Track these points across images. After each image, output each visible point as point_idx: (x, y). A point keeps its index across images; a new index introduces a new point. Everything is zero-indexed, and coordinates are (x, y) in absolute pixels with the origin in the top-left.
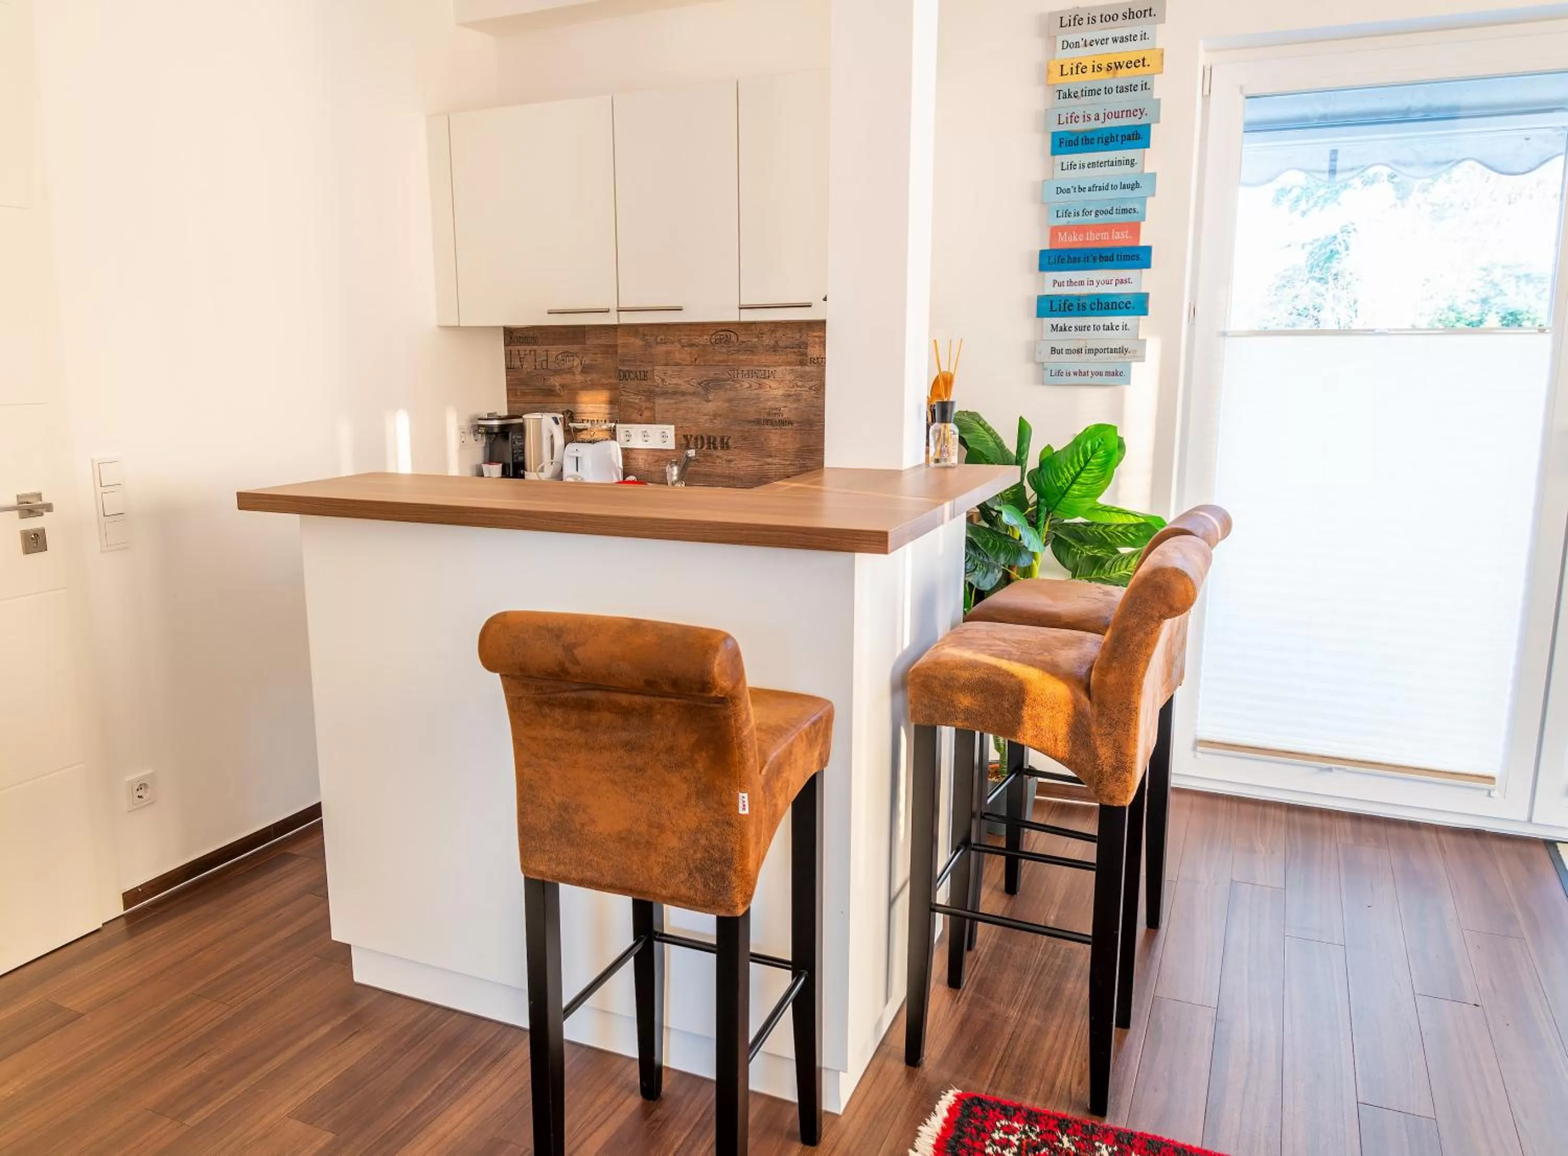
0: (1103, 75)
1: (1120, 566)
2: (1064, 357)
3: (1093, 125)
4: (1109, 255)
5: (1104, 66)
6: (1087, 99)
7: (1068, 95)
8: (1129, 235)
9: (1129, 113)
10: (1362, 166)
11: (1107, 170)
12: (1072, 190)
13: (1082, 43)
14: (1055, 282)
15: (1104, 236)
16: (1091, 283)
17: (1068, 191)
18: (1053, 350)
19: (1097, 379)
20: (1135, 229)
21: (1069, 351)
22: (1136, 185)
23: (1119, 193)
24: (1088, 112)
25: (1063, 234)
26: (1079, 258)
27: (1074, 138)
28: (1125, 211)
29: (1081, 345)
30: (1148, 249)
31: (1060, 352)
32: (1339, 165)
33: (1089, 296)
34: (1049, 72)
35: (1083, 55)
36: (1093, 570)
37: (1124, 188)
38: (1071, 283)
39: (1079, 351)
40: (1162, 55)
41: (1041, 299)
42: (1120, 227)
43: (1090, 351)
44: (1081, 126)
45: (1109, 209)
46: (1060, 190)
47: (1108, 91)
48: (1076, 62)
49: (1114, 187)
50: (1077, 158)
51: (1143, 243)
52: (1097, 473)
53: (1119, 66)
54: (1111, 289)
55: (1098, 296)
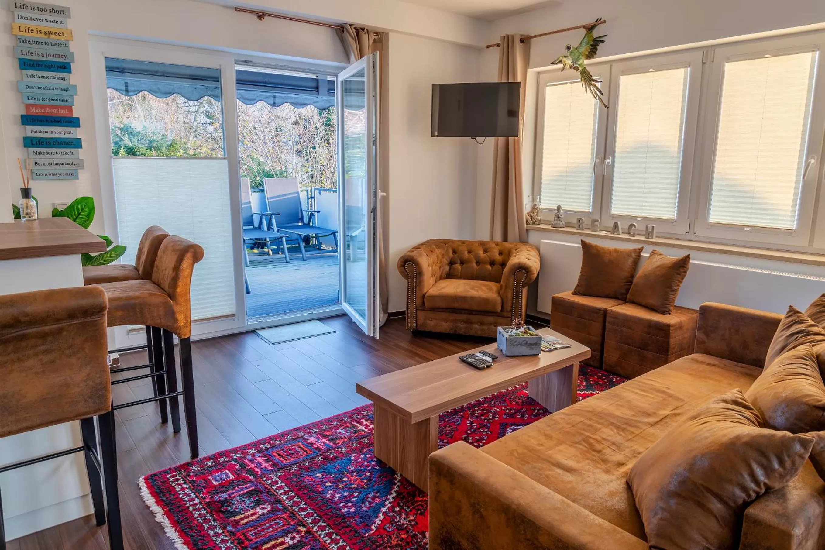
0: (43, 36)
1: (100, 259)
2: (42, 167)
3: (40, 58)
4: (59, 120)
5: (43, 31)
6: (35, 46)
7: (25, 42)
8: (68, 112)
9: (59, 56)
10: (138, 90)
11: (51, 81)
12: (34, 88)
13: (29, 18)
14: (32, 131)
15: (55, 111)
16: (52, 132)
17: (32, 88)
18: (36, 163)
19: (61, 177)
20: (70, 109)
21: (45, 164)
22: (67, 90)
23: (58, 92)
24: (37, 52)
25: (33, 108)
26: (43, 121)
27: (32, 63)
28: (64, 100)
29: (51, 161)
30: (78, 119)
31: (40, 164)
32: (130, 88)
33: (53, 138)
34: (12, 28)
35: (29, 23)
36: (87, 263)
37: (62, 90)
38: (41, 132)
39: (50, 164)
40: (72, 33)
41: (25, 139)
42: (63, 108)
43: (56, 164)
44: (34, 58)
45: (56, 99)
46: (27, 87)
47: (47, 44)
48: (28, 26)
49: (57, 89)
50: (35, 73)
51: (75, 115)
52: (85, 219)
53: (50, 33)
54: (62, 136)
55: (56, 139)
